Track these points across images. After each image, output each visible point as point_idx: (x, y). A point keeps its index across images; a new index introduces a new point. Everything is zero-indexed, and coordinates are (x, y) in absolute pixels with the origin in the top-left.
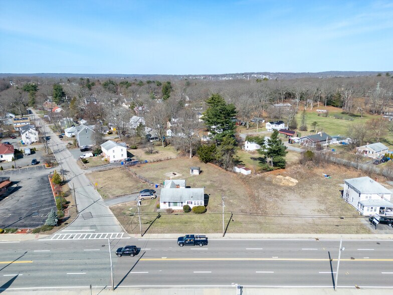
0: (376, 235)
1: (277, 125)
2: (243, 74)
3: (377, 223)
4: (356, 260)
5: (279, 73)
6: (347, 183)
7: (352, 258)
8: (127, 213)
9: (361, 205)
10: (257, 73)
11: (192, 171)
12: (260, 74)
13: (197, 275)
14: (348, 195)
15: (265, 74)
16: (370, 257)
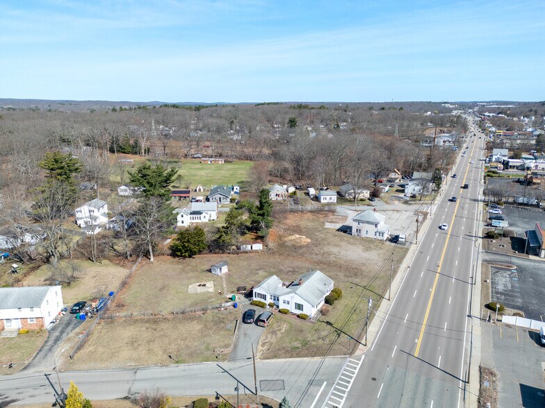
6: (355, 221)
7: (438, 266)
11: (220, 269)
16: (438, 260)
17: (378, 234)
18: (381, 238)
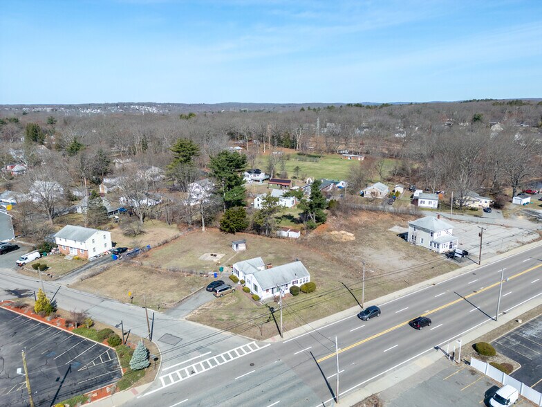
0: (466, 268)
1: (256, 175)
2: (117, 105)
3: (460, 256)
4: (478, 292)
5: (169, 104)
6: (411, 225)
7: (475, 292)
8: (223, 318)
9: (435, 244)
10: (139, 104)
11: (237, 246)
12: (143, 104)
13: (390, 353)
14: (414, 237)
15: (150, 105)
16: (484, 286)
17: (433, 244)
18: (435, 249)
